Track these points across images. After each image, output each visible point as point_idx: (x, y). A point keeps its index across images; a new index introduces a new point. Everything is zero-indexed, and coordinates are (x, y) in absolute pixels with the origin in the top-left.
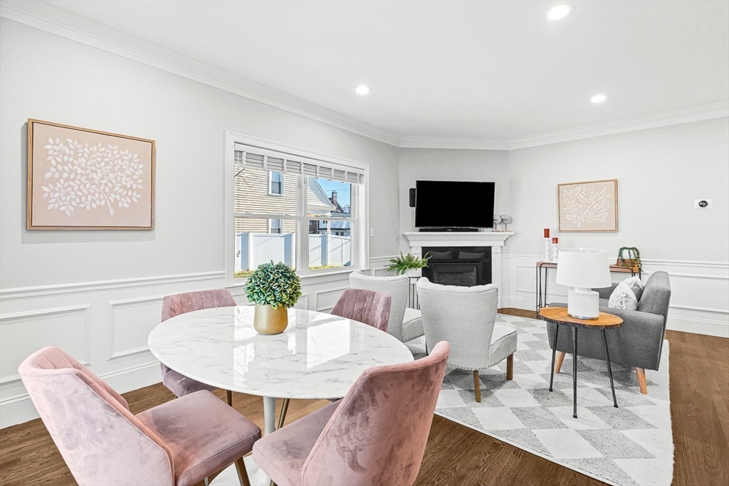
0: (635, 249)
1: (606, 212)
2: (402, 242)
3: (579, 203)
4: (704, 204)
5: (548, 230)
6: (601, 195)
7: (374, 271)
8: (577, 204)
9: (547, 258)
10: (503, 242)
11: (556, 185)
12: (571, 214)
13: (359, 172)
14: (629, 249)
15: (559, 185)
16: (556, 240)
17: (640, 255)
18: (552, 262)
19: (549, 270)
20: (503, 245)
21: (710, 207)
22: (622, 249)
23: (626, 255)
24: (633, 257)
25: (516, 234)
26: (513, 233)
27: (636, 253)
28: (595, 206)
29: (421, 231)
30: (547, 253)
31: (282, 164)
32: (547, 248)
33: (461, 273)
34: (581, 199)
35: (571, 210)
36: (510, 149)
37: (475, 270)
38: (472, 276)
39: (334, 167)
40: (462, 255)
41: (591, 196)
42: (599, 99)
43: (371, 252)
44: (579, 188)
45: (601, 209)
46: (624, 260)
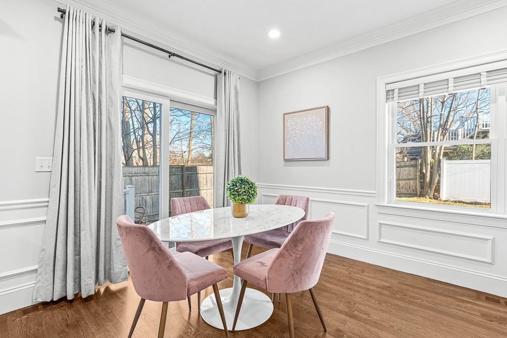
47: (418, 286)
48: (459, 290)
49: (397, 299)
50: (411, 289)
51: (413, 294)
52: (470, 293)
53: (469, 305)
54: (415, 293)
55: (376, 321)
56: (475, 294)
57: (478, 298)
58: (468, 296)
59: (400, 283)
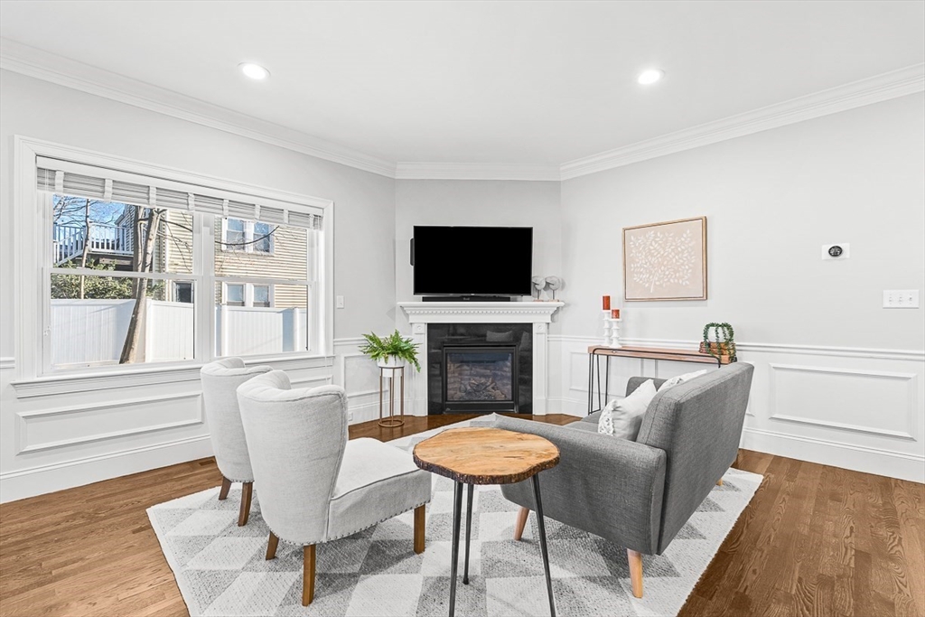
0: (728, 327)
1: (690, 268)
2: (399, 316)
3: (652, 256)
4: (836, 252)
5: (608, 298)
6: (682, 242)
7: (343, 359)
8: (650, 258)
9: (607, 339)
10: (550, 317)
11: (622, 231)
12: (641, 273)
13: (312, 212)
14: (718, 326)
15: (625, 230)
16: (617, 313)
17: (734, 337)
18: (611, 347)
19: (613, 359)
20: (550, 321)
21: (848, 256)
22: (708, 327)
23: (712, 337)
24: (722, 339)
25: (567, 305)
26: (561, 304)
27: (727, 332)
28: (674, 261)
29: (424, 300)
30: (606, 333)
31: (148, 194)
32: (607, 325)
33: (494, 362)
34: (655, 249)
35: (641, 267)
36: (562, 179)
37: (510, 358)
38: (507, 366)
39: (259, 202)
40: (492, 336)
41: (669, 244)
42: (649, 77)
43: (336, 330)
44: (651, 232)
45: (682, 264)
46: (709, 345)
47: (118, 491)
48: (170, 471)
49: (105, 518)
50: (113, 499)
51: (121, 502)
52: (182, 467)
53: (191, 478)
54: (123, 500)
55: (101, 557)
56: (188, 466)
57: (194, 469)
58: (183, 471)
59: (87, 501)
